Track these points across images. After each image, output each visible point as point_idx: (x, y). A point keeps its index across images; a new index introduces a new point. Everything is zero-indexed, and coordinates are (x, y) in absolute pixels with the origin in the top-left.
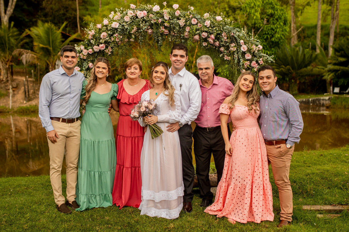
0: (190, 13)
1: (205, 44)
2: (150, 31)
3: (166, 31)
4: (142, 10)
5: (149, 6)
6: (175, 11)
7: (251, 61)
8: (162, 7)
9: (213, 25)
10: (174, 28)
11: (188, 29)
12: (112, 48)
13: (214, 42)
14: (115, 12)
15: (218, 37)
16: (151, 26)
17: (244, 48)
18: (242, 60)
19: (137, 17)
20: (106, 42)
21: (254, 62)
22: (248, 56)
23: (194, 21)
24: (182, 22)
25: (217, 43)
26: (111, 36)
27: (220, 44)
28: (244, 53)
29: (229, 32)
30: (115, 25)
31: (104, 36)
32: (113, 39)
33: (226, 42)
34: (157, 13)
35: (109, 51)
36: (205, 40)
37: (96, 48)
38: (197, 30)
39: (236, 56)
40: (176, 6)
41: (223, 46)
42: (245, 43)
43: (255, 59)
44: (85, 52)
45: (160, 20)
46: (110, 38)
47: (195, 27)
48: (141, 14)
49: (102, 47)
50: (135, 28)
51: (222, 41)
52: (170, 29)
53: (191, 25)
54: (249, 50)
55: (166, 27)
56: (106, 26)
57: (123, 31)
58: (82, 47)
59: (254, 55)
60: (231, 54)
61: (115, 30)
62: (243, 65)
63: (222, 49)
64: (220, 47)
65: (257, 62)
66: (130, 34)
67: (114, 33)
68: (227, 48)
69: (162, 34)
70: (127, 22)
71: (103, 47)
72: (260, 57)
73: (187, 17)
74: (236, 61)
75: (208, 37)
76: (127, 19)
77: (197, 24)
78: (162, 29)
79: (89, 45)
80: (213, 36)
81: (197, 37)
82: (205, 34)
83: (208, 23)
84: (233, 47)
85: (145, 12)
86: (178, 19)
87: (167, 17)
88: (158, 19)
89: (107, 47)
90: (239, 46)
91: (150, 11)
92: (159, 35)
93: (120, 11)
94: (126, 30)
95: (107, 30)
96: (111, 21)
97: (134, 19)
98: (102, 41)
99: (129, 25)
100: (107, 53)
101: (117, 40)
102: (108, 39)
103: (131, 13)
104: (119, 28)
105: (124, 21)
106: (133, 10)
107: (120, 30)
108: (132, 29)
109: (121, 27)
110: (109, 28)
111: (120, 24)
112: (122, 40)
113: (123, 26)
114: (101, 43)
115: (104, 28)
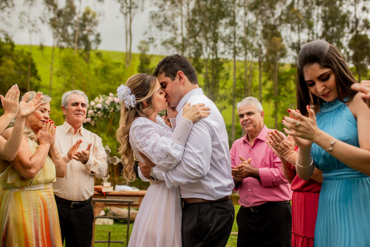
14: (99, 98)
19: (114, 102)
20: (92, 117)
26: (95, 113)
30: (99, 106)
31: (91, 113)
32: (97, 115)
35: (93, 123)
46: (95, 115)
50: (113, 109)
56: (93, 106)
57: (105, 111)
61: (99, 109)
66: (108, 113)
70: (107, 105)
71: (89, 120)
76: (108, 102)
89: (92, 120)
93: (102, 96)
94: (107, 109)
95: (93, 109)
96: (97, 103)
97: (112, 103)
98: (89, 116)
99: (109, 107)
100: (91, 125)
101: (100, 116)
102: (93, 114)
103: (110, 99)
104: (102, 108)
105: (105, 104)
106: (112, 97)
107: (102, 109)
108: (111, 109)
109: (103, 107)
110: (95, 107)
111: (103, 105)
112: (103, 116)
113: (105, 107)
114: (88, 117)
115: (91, 108)
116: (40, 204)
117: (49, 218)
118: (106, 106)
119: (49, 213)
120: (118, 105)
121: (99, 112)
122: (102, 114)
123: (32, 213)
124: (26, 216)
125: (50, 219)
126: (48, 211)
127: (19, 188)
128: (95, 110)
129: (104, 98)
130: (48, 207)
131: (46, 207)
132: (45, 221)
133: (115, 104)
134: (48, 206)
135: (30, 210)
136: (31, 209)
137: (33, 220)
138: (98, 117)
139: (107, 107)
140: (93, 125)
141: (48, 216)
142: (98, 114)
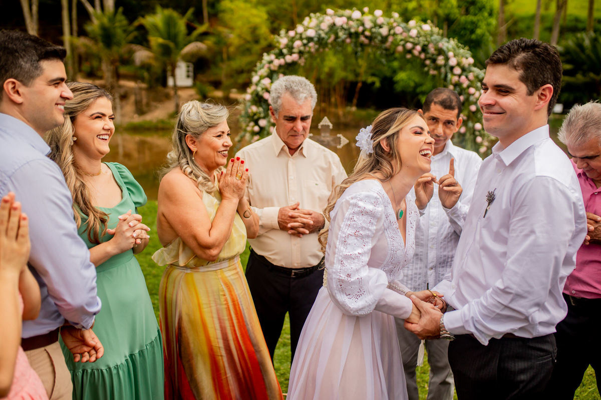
0: (395, 21)
1: (409, 56)
2: (348, 40)
3: (366, 41)
4: (341, 16)
5: (347, 12)
6: (376, 18)
7: (460, 76)
8: (363, 13)
9: (419, 35)
10: (376, 38)
11: (390, 39)
12: (306, 59)
13: (420, 53)
14: (310, 18)
15: (424, 49)
16: (350, 35)
17: (453, 62)
18: (449, 76)
19: (334, 25)
20: (301, 53)
21: (463, 77)
22: (458, 71)
23: (398, 30)
24: (384, 31)
25: (423, 56)
26: (305, 45)
27: (425, 56)
28: (452, 68)
29: (437, 42)
30: (311, 33)
31: (298, 47)
32: (307, 49)
33: (433, 55)
34: (358, 20)
35: (302, 62)
36: (410, 51)
37: (289, 59)
38: (401, 40)
39: (443, 70)
40: (378, 13)
41: (429, 58)
42: (455, 56)
43: (465, 73)
44: (277, 62)
45: (361, 29)
46: (305, 48)
47: (399, 37)
48: (340, 21)
49: (295, 57)
50: (333, 37)
51: (428, 53)
52: (370, 38)
53: (395, 34)
54: (459, 64)
55: (366, 37)
56: (301, 34)
57: (321, 42)
58: (272, 57)
59: (464, 70)
60: (438, 68)
61: (310, 39)
62: (451, 80)
63: (428, 62)
64: (426, 59)
65: (467, 77)
66: (326, 44)
67: (309, 42)
68: (434, 61)
69: (362, 45)
70: (323, 30)
72: (470, 71)
73: (390, 25)
74: (443, 76)
75: (413, 48)
76: (325, 26)
77: (401, 34)
78: (362, 39)
79: (280, 54)
80: (419, 48)
81: (400, 48)
82: (409, 46)
83: (414, 33)
84: (441, 60)
85: (344, 19)
86: (381, 27)
87: (368, 25)
88: (358, 27)
89: (300, 57)
90: (447, 59)
91: (349, 18)
92: (358, 45)
93: (315, 16)
94: (323, 39)
95: (301, 39)
96: (306, 29)
97: (332, 27)
98: (295, 50)
99: (326, 34)
100: (299, 65)
101: (313, 50)
102: (302, 48)
103: (328, 20)
104: (315, 37)
105: (320, 29)
106: (331, 16)
107: (316, 39)
108: (329, 37)
109: (317, 36)
110: (304, 36)
111: (316, 32)
112: (317, 50)
113: (320, 35)
114: (294, 53)
115: (298, 36)
116: (224, 290)
117: (241, 308)
118: (321, 32)
119: (239, 301)
120: (341, 31)
121: (311, 44)
122: (317, 46)
123: (213, 305)
124: (205, 310)
125: (243, 309)
126: (238, 298)
127: (191, 268)
128: (305, 41)
129: (318, 18)
130: (236, 293)
131: (233, 293)
132: (236, 314)
133: (337, 30)
134: (235, 291)
135: (209, 301)
136: (211, 299)
137: (215, 316)
138: (309, 52)
139: (323, 35)
140: (302, 64)
141: (239, 305)
142: (310, 47)
